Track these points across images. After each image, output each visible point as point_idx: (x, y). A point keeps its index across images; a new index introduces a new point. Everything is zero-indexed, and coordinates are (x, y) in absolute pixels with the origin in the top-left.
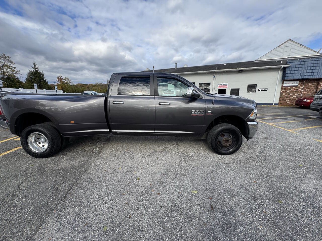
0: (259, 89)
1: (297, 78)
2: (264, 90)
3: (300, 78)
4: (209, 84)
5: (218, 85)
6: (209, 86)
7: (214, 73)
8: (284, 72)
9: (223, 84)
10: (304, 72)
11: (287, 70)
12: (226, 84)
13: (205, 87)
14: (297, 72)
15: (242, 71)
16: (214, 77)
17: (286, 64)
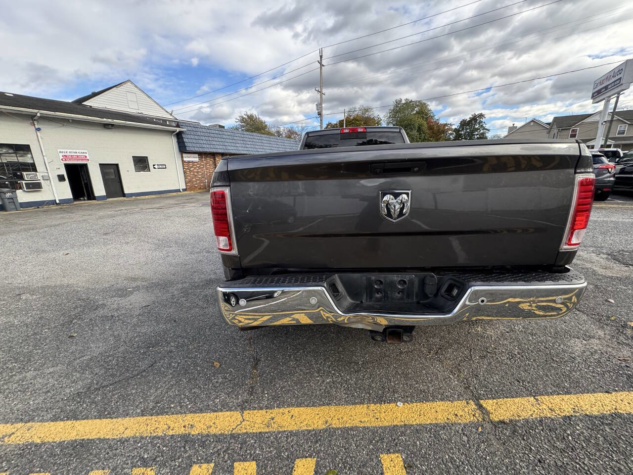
0: (154, 165)
1: (197, 149)
2: (161, 167)
3: (201, 150)
4: (26, 149)
5: (61, 155)
6: (29, 156)
7: (36, 118)
8: (178, 139)
9: (75, 151)
10: (201, 142)
11: (184, 136)
12: (81, 151)
13: (13, 158)
14: (194, 141)
15: (113, 125)
16: (39, 129)
17: (178, 126)
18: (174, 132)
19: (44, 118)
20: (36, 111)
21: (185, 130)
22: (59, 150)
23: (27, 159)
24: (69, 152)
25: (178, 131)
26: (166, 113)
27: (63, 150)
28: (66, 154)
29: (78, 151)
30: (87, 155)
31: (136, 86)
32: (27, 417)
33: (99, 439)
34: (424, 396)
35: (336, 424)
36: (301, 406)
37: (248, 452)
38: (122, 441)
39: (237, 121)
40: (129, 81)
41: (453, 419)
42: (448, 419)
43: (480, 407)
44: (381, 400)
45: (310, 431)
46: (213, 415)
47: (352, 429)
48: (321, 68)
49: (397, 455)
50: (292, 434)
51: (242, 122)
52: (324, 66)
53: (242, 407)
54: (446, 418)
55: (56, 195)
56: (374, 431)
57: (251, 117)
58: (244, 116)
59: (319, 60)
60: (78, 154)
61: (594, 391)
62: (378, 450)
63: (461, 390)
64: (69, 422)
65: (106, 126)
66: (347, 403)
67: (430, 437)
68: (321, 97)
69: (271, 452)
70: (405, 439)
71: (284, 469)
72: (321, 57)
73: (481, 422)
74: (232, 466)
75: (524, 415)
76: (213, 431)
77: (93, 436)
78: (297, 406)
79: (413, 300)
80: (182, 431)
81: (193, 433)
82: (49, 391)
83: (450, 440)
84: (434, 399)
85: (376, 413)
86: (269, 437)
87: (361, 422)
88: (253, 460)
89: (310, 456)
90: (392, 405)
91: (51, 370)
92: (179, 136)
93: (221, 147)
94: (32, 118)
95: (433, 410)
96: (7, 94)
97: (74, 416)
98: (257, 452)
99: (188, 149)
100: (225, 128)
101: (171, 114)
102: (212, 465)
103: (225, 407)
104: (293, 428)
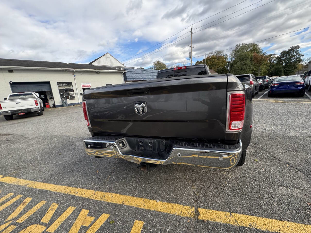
1: (132, 80)
3: (133, 80)
4: (70, 84)
5: (82, 85)
6: (72, 86)
7: (74, 72)
8: (124, 75)
9: (86, 83)
10: (133, 76)
11: (126, 74)
12: (89, 83)
13: (66, 87)
14: (131, 76)
15: (99, 72)
16: (75, 76)
17: (124, 70)
18: (122, 73)
19: (77, 72)
20: (74, 69)
21: (127, 71)
22: (81, 83)
23: (71, 87)
24: (84, 84)
25: (124, 72)
26: (122, 65)
27: (82, 83)
28: (83, 85)
29: (87, 83)
30: (90, 85)
31: (110, 55)
32: (35, 180)
33: (49, 191)
34: (172, 200)
35: (126, 203)
36: (117, 194)
37: (89, 206)
38: (55, 193)
39: (153, 64)
40: (108, 53)
41: (179, 213)
42: (176, 213)
43: (197, 211)
44: (151, 198)
45: (115, 204)
46: (85, 190)
47: (131, 207)
48: (192, 34)
49: (143, 222)
50: (108, 203)
51: (155, 65)
52: (193, 33)
53: (97, 190)
54: (175, 212)
55: (79, 101)
56: (139, 210)
57: (158, 62)
58: (156, 62)
59: (191, 30)
60: (87, 85)
61: (272, 218)
62: (136, 218)
63: (192, 201)
64: (45, 183)
65: (98, 73)
66: (136, 196)
67: (162, 218)
68: (191, 49)
69: (96, 208)
70: (150, 217)
71: (97, 216)
72: (192, 29)
73: (192, 218)
74: (81, 210)
75: (218, 220)
76: (83, 196)
77: (48, 190)
78: (116, 193)
79: (156, 152)
80: (73, 194)
81: (76, 195)
82: (45, 172)
83: (171, 222)
84: (176, 202)
85: (145, 203)
86: (99, 203)
87: (137, 205)
88: (89, 210)
89: (109, 214)
90: (155, 201)
91: (49, 165)
92: (124, 74)
93: (142, 78)
94: (73, 72)
95: (172, 207)
96: (67, 64)
97: (47, 182)
98: (92, 207)
99: (128, 79)
100: (144, 69)
101: (123, 65)
102: (76, 208)
103: (92, 188)
104: (109, 201)
